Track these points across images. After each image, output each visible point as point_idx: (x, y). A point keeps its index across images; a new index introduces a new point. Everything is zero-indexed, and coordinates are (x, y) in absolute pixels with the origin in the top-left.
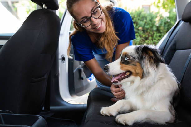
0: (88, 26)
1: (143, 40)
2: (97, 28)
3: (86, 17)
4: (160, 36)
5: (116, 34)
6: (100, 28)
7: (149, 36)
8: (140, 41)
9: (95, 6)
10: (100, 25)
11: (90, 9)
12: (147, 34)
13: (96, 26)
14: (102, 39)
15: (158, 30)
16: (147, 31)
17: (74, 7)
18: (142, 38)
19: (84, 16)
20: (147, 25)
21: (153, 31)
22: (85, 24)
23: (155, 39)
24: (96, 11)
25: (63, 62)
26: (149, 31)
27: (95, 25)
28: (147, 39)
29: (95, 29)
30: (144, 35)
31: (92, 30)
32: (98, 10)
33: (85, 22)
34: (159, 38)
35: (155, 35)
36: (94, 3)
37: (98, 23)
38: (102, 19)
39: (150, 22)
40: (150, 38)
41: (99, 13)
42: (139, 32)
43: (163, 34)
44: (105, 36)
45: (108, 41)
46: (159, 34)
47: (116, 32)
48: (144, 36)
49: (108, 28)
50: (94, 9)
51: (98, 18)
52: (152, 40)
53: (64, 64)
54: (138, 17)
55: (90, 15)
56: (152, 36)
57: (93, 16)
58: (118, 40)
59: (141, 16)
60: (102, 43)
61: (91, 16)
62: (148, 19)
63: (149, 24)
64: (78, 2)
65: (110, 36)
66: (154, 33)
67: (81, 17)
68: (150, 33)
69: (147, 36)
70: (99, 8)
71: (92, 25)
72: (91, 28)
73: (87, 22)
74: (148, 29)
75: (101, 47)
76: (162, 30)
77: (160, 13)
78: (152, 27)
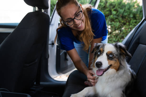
0: (71, 25)
1: (121, 25)
2: (78, 27)
3: (71, 18)
4: (136, 22)
5: (93, 31)
6: (81, 27)
7: (127, 22)
8: (119, 26)
9: (78, 10)
10: (81, 24)
11: (74, 12)
12: (125, 20)
13: (78, 25)
14: (82, 35)
15: (134, 17)
16: (125, 18)
17: (62, 10)
18: (121, 23)
19: (69, 17)
20: (126, 13)
21: (130, 18)
22: (69, 23)
23: (131, 25)
24: (78, 14)
25: (53, 47)
26: (127, 17)
27: (76, 25)
28: (125, 24)
29: (76, 27)
30: (123, 20)
31: (74, 28)
32: (80, 13)
33: (69, 22)
34: (135, 24)
35: (132, 21)
36: (78, 7)
37: (79, 24)
38: (83, 21)
39: (128, 10)
40: (128, 23)
41: (80, 16)
42: (119, 18)
43: (138, 21)
44: (84, 32)
45: (86, 36)
46: (135, 21)
47: (93, 30)
48: (122, 22)
49: (87, 27)
50: (77, 13)
51: (80, 20)
52: (129, 25)
53: (53, 48)
54: (119, 6)
55: (73, 17)
56: (129, 22)
57: (76, 18)
58: (94, 36)
59: (121, 5)
60: (81, 38)
61: (75, 18)
62: (127, 8)
63: (127, 12)
64: (65, 6)
65: (88, 33)
66: (131, 20)
67: (67, 18)
68: (127, 19)
69: (125, 22)
70: (81, 12)
71: (74, 24)
72: (74, 27)
73: (71, 22)
74: (126, 16)
75: (81, 40)
76: (138, 17)
77: (138, 2)
78: (129, 15)
